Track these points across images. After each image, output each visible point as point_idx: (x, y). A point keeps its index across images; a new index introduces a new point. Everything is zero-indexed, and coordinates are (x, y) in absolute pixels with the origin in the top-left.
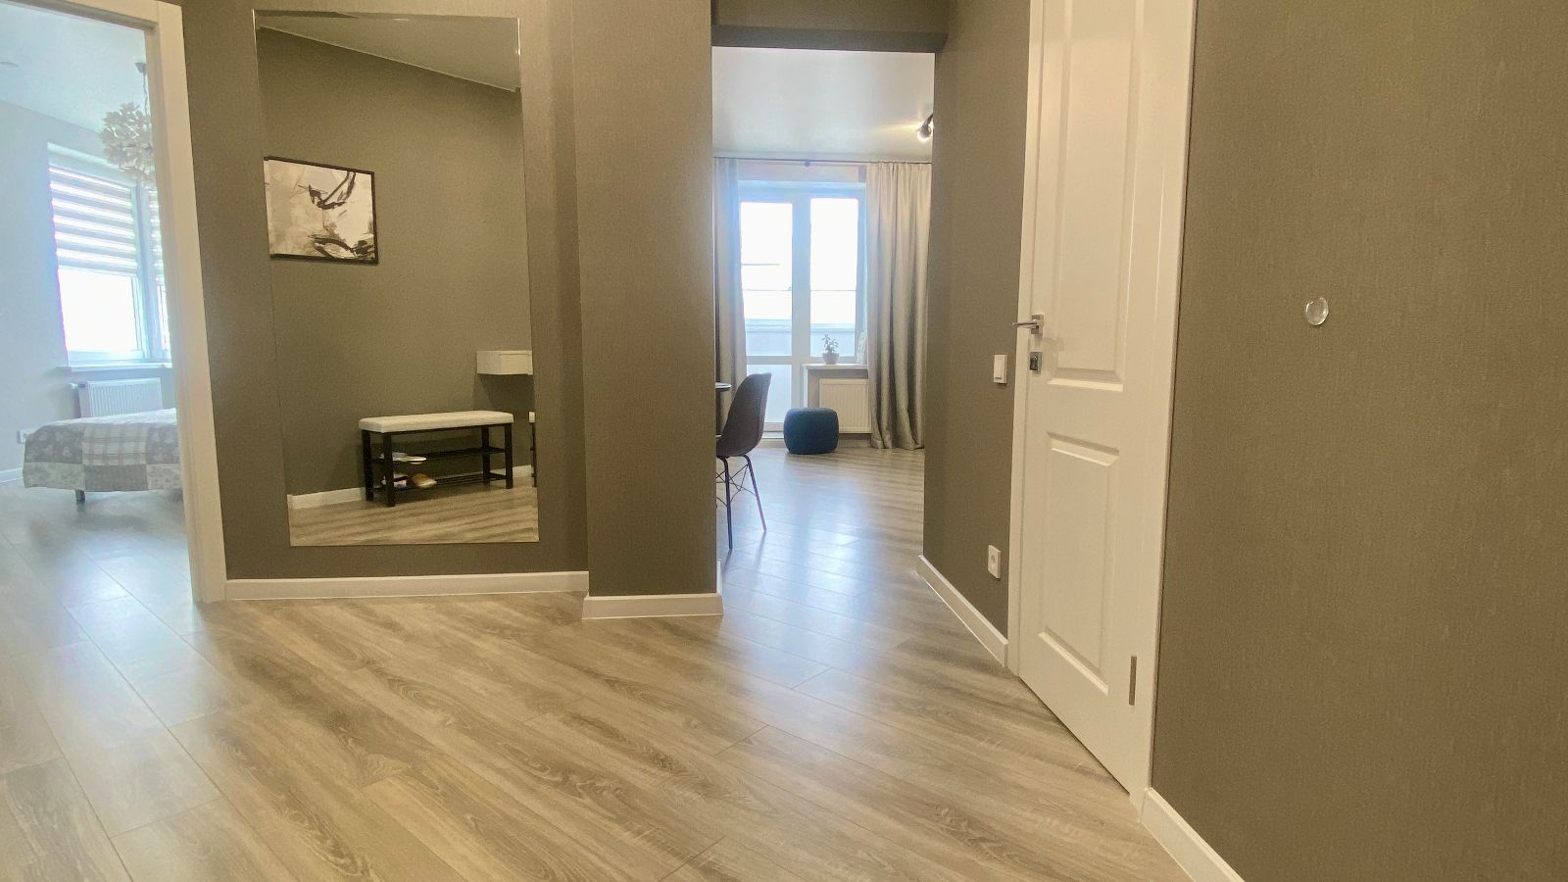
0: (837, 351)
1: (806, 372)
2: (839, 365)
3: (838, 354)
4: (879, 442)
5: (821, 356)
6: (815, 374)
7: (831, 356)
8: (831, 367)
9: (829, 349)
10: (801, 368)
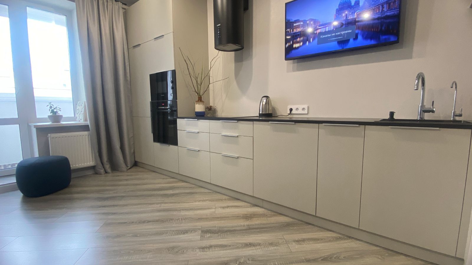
0: (60, 113)
1: (34, 131)
2: (63, 123)
3: (61, 116)
4: (102, 171)
5: (47, 117)
6: (43, 131)
7: (55, 117)
8: (56, 124)
9: (53, 111)
10: (29, 127)
